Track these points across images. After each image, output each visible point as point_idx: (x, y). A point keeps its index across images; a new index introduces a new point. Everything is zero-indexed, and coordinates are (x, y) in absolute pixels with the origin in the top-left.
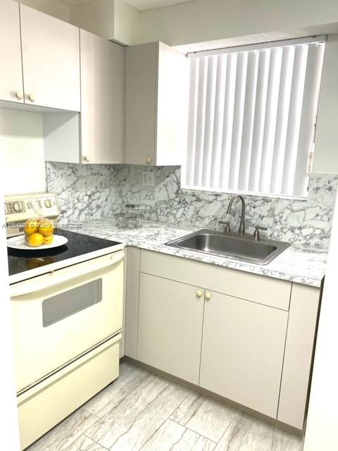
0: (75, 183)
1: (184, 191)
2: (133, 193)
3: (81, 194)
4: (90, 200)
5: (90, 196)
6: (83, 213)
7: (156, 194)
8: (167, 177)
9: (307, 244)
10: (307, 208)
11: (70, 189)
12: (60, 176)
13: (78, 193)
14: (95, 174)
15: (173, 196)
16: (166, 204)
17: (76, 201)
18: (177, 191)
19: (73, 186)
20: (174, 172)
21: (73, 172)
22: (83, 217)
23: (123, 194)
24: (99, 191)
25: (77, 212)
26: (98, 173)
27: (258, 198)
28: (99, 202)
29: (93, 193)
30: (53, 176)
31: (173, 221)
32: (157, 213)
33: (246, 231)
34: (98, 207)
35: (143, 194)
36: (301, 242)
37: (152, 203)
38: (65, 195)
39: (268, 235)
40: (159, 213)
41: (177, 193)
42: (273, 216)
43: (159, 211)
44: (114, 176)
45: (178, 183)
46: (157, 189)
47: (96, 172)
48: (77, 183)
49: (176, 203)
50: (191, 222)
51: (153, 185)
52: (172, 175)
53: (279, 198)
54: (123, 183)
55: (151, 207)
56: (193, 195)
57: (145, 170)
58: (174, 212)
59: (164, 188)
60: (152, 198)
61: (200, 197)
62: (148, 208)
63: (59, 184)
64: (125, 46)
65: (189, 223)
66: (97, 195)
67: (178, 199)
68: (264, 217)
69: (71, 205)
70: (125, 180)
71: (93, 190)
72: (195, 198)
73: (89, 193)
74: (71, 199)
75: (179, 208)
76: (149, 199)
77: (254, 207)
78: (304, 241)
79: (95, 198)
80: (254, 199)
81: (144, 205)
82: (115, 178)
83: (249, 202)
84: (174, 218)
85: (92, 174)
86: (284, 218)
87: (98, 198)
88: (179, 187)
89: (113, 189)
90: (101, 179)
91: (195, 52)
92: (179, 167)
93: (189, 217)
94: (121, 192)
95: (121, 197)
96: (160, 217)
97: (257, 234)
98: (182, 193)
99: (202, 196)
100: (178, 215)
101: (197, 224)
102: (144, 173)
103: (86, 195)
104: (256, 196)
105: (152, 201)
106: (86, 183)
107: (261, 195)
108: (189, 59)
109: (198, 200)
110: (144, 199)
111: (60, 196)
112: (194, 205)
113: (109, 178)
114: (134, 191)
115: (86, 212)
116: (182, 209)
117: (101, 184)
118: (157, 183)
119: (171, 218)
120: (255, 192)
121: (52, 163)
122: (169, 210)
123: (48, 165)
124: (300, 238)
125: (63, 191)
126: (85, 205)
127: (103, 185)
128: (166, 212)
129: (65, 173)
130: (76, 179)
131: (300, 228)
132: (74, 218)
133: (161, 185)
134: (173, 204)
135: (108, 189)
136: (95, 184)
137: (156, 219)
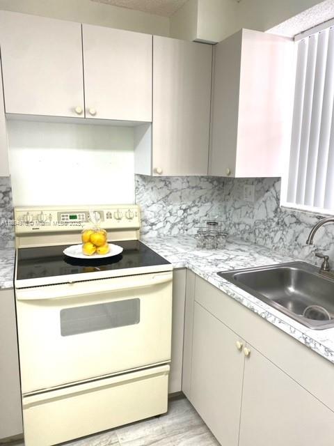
0: (167, 196)
1: (283, 210)
2: (235, 209)
3: (175, 207)
4: (185, 214)
5: (185, 210)
6: (176, 228)
7: (256, 211)
8: (267, 191)
11: (162, 202)
12: (150, 189)
13: (171, 207)
14: (193, 188)
15: (272, 215)
16: (264, 224)
17: (168, 214)
18: (276, 209)
19: (165, 199)
20: (273, 185)
21: (166, 185)
22: (175, 231)
23: (227, 210)
24: (196, 206)
25: (169, 226)
26: (196, 187)
28: (197, 217)
29: (190, 207)
30: (141, 188)
31: (270, 246)
32: (255, 234)
34: (195, 222)
35: (244, 210)
37: (251, 222)
38: (155, 208)
40: (257, 234)
41: (276, 211)
43: (257, 232)
44: (218, 190)
45: (278, 200)
46: (256, 206)
47: (194, 185)
48: (170, 196)
49: (274, 224)
50: (289, 249)
51: (253, 201)
52: (272, 189)
54: (228, 197)
55: (250, 226)
56: (293, 216)
57: (247, 184)
58: (272, 234)
59: (263, 204)
60: (251, 216)
61: (301, 219)
62: (248, 228)
63: (149, 196)
64: (213, 44)
65: (288, 251)
66: (195, 209)
67: (276, 219)
69: (162, 218)
70: (229, 194)
71: (190, 203)
72: (294, 220)
73: (184, 207)
74: (161, 212)
75: (277, 231)
76: (249, 217)
79: (191, 212)
81: (244, 223)
82: (220, 192)
84: (272, 242)
85: (188, 187)
87: (195, 213)
88: (278, 204)
89: (216, 204)
90: (200, 192)
91: (302, 32)
92: (279, 179)
93: (287, 243)
94: (225, 207)
95: (225, 213)
96: (258, 239)
98: (281, 212)
99: (302, 218)
100: (276, 240)
101: (296, 253)
102: (245, 186)
103: (181, 209)
105: (251, 220)
106: (181, 197)
108: (297, 42)
109: (298, 222)
110: (244, 217)
111: (149, 209)
112: (293, 229)
113: (211, 192)
114: (236, 206)
115: (180, 226)
116: (280, 233)
117: (200, 198)
118: (257, 199)
119: (269, 241)
121: (141, 176)
122: (267, 232)
123: (137, 178)
125: (153, 203)
126: (179, 219)
127: (203, 198)
128: (264, 234)
129: (155, 186)
130: (169, 192)
132: (165, 231)
133: (261, 201)
134: (271, 225)
135: (209, 204)
136: (192, 198)
137: (254, 241)
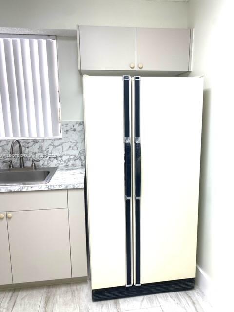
9: (67, 166)
10: (63, 143)
27: (29, 141)
33: (25, 165)
36: (63, 165)
39: (41, 165)
42: (42, 151)
53: (44, 139)
68: (36, 153)
77: (28, 148)
78: (65, 164)
80: (27, 142)
83: (24, 144)
86: (50, 152)
97: (34, 166)
104: (28, 140)
107: (31, 139)
120: (27, 137)
124: (62, 163)
131: (61, 157)
